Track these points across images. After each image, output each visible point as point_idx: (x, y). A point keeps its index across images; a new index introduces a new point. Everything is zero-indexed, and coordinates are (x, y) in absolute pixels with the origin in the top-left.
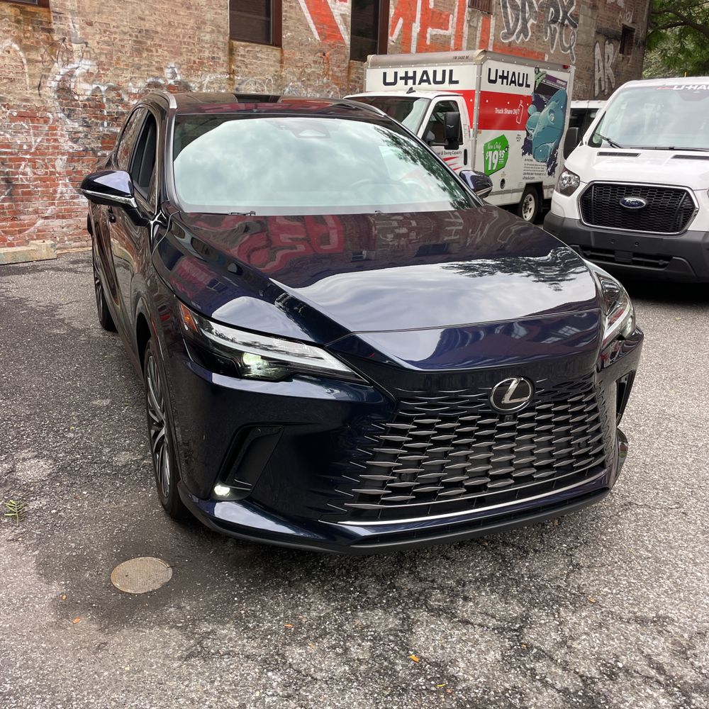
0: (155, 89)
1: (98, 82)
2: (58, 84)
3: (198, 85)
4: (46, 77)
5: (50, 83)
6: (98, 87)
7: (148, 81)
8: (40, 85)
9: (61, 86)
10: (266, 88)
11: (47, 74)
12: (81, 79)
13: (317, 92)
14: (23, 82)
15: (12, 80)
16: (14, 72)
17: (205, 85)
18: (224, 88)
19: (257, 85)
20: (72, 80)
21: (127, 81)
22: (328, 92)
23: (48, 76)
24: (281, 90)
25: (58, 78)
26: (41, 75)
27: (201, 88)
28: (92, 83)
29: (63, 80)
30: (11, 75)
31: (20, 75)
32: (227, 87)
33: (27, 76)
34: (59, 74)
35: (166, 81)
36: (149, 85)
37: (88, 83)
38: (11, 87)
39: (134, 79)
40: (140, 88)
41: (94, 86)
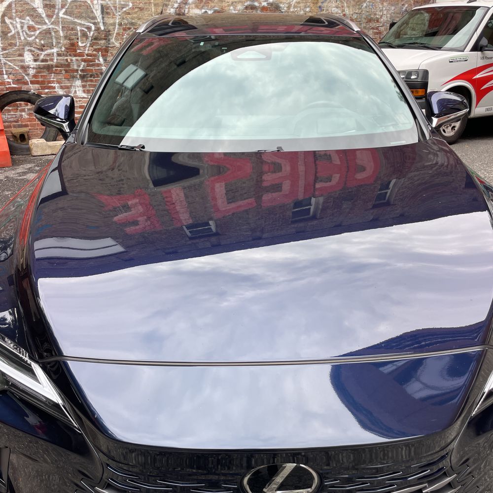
0: (251, 11)
1: (206, 8)
2: (176, 10)
3: (287, 5)
4: (167, 5)
5: (170, 10)
6: (206, 12)
7: (246, 4)
8: (162, 12)
9: (178, 12)
10: (345, 4)
11: (167, 3)
12: (193, 5)
13: (392, 5)
14: (149, 10)
15: (141, 9)
16: (143, 3)
17: (293, 5)
18: (308, 7)
19: (338, 2)
20: (186, 7)
21: (229, 6)
22: (403, 5)
23: (169, 5)
24: (359, 5)
25: (176, 5)
26: (162, 4)
27: (289, 8)
28: (201, 9)
29: (180, 7)
30: (141, 5)
31: (147, 4)
32: (312, 5)
33: (153, 5)
34: (177, 3)
35: (260, 3)
36: (246, 8)
37: (198, 8)
38: (140, 14)
39: (234, 4)
40: (239, 10)
41: (203, 11)
